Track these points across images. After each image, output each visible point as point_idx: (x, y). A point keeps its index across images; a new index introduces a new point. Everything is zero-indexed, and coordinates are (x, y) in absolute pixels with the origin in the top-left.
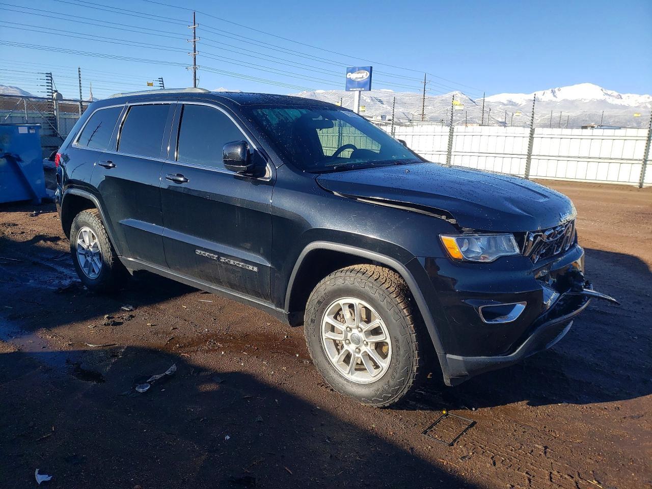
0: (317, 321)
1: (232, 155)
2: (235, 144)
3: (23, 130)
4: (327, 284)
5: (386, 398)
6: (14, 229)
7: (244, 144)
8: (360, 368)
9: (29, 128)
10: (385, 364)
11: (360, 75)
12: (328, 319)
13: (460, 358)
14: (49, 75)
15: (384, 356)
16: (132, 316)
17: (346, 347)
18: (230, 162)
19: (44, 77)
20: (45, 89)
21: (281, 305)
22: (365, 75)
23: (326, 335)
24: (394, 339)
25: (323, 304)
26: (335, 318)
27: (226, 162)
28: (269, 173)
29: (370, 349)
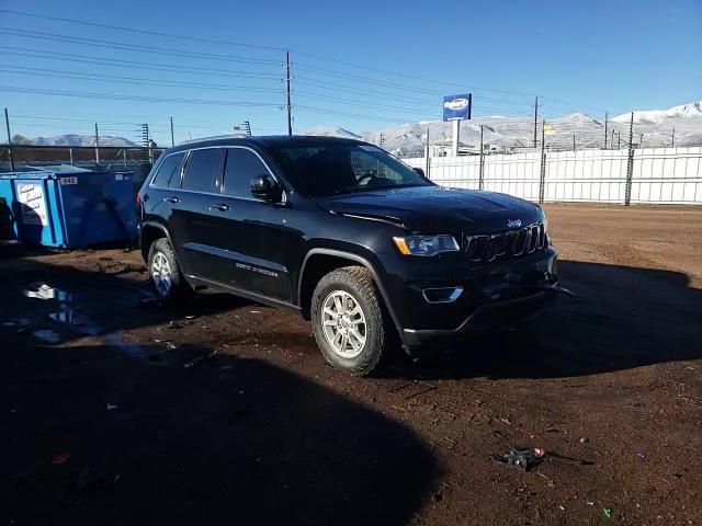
0: (318, 312)
1: (257, 186)
2: (259, 177)
3: (119, 177)
4: (324, 282)
5: (365, 367)
6: (110, 263)
7: (265, 177)
8: (349, 346)
9: (124, 175)
10: (363, 340)
11: (458, 104)
12: (326, 310)
13: (413, 331)
14: (146, 126)
15: (363, 334)
16: (192, 323)
17: (339, 330)
18: (256, 192)
19: (141, 128)
20: (141, 139)
21: (296, 304)
22: (464, 103)
23: (326, 323)
24: (368, 321)
25: (322, 298)
26: (332, 309)
27: (253, 191)
28: (284, 198)
29: (354, 331)
